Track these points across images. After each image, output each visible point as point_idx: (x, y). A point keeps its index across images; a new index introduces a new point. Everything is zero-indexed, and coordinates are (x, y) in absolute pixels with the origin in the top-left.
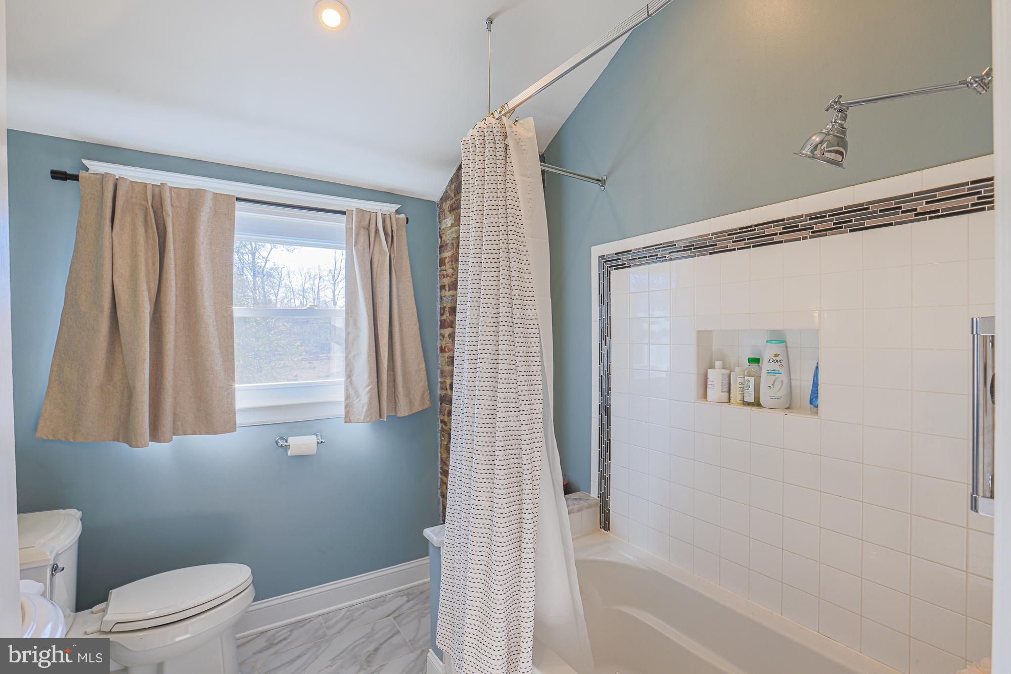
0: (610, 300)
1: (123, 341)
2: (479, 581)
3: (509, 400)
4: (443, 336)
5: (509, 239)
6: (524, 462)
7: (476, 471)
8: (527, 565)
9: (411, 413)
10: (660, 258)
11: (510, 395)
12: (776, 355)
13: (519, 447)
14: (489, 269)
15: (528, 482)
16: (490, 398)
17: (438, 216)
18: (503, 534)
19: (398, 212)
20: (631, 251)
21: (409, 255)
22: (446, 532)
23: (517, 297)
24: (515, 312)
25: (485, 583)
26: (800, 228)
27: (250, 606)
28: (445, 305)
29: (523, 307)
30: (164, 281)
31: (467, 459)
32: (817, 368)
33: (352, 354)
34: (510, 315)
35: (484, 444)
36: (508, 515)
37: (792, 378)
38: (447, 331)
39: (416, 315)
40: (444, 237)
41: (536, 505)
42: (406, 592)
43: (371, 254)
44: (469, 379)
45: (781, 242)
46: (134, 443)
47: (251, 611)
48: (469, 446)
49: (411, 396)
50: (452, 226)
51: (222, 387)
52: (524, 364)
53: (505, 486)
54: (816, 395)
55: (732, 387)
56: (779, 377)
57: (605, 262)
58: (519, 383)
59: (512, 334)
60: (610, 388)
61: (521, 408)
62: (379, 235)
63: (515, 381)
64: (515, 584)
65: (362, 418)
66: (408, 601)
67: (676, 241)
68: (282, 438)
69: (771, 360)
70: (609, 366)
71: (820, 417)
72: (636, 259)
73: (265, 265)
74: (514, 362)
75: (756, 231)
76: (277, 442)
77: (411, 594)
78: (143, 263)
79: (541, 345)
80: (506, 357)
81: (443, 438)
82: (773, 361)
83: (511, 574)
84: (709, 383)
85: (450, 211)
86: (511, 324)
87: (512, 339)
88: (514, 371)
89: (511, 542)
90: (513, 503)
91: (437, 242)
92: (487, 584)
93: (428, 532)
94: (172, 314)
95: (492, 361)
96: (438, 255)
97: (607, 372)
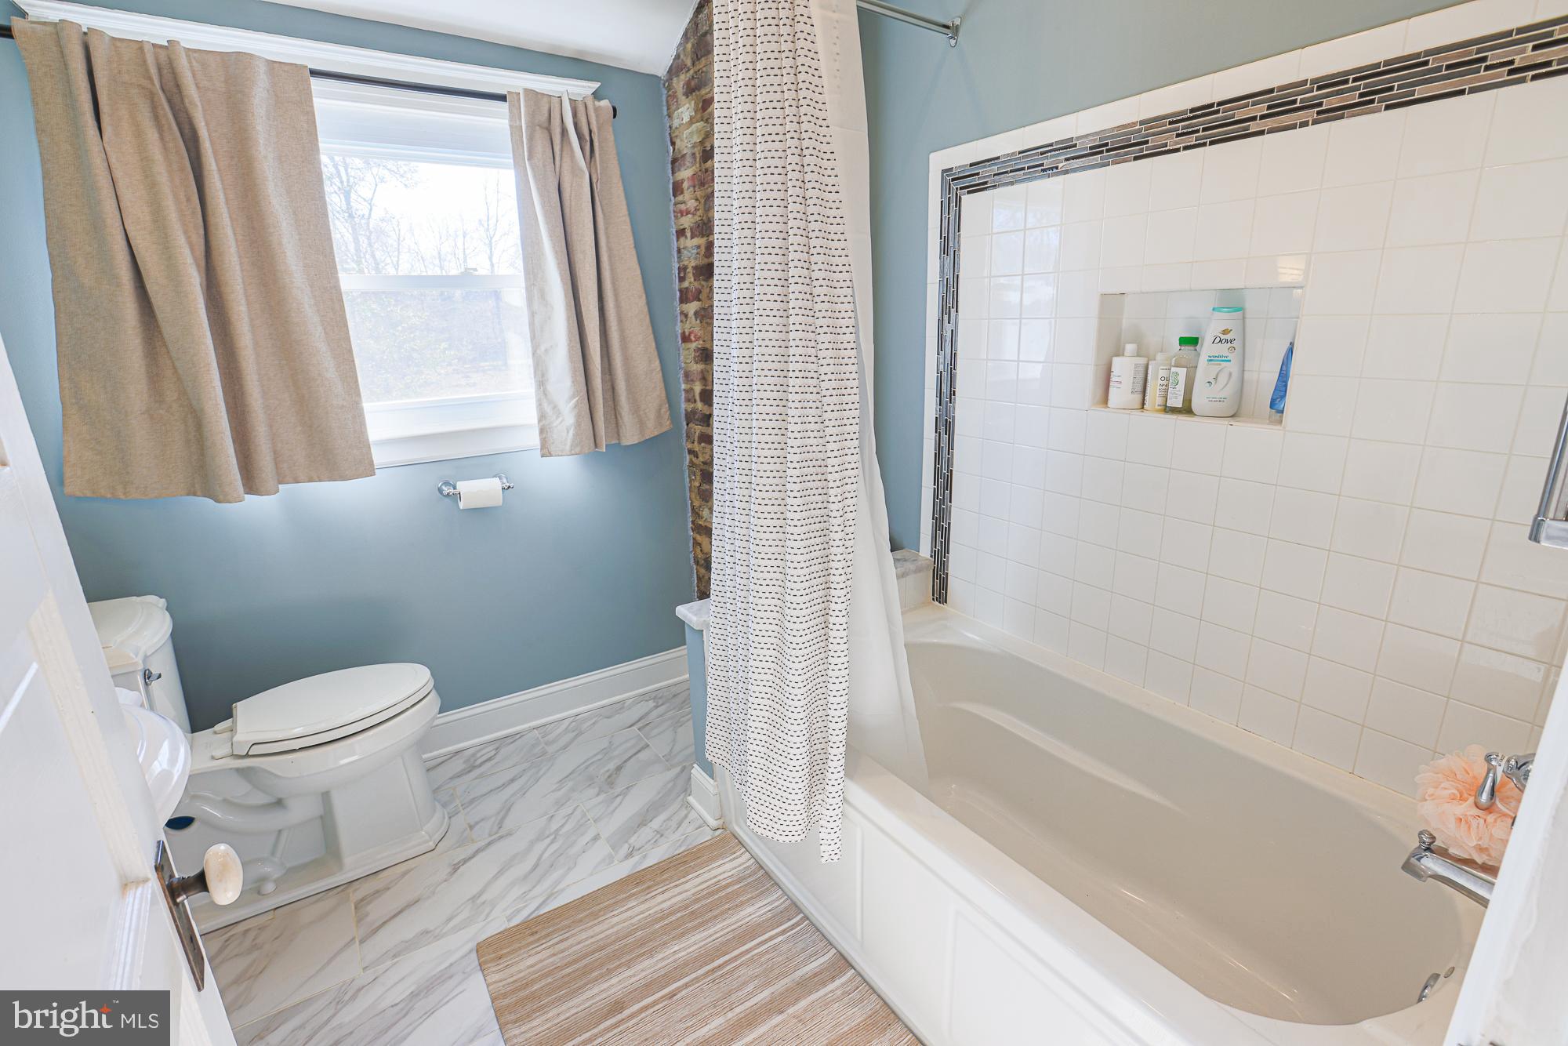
0: (959, 246)
1: (166, 336)
2: (767, 671)
3: (806, 404)
4: (686, 316)
5: (803, 131)
6: (831, 500)
7: (756, 515)
8: (837, 647)
9: (642, 440)
10: (1049, 169)
11: (809, 397)
12: (1225, 332)
13: (823, 477)
14: (768, 187)
15: (839, 529)
16: (775, 403)
17: (665, 103)
18: (802, 606)
19: (597, 95)
20: (998, 158)
21: (622, 176)
22: (713, 608)
23: (817, 233)
24: (813, 259)
25: (775, 673)
26: (1298, 105)
27: (435, 718)
28: (686, 263)
29: (827, 251)
30: (212, 229)
31: (741, 498)
32: (1291, 350)
33: (543, 348)
34: (806, 265)
35: (768, 474)
36: (808, 577)
37: (1246, 369)
38: (692, 307)
39: (641, 281)
40: (678, 142)
41: (849, 563)
42: (654, 694)
43: (558, 174)
44: (741, 374)
45: (1262, 133)
46: (221, 497)
47: (437, 726)
48: (744, 478)
49: (642, 413)
50: (691, 121)
51: (343, 406)
52: (830, 346)
53: (803, 536)
54: (1282, 394)
55: (1149, 384)
56: (1226, 367)
57: (953, 180)
58: (822, 377)
59: (810, 297)
60: (954, 392)
61: (826, 416)
62: (569, 138)
63: (815, 375)
64: (819, 674)
65: (568, 447)
66: (657, 707)
67: (1078, 138)
68: (447, 483)
69: (1218, 340)
70: (953, 356)
71: (1284, 428)
72: (1006, 172)
73: (370, 214)
74: (813, 344)
75: (1221, 114)
76: (440, 490)
77: (660, 698)
78: (170, 197)
79: (856, 315)
80: (800, 335)
81: (693, 478)
82: (1221, 341)
83: (813, 660)
84: (1113, 379)
85: (687, 95)
86: (808, 281)
87: (809, 305)
88: (813, 359)
89: (812, 617)
90: (815, 561)
91: (668, 152)
92: (778, 675)
93: (682, 611)
94: (239, 287)
95: (777, 344)
96: (670, 175)
97: (950, 367)
